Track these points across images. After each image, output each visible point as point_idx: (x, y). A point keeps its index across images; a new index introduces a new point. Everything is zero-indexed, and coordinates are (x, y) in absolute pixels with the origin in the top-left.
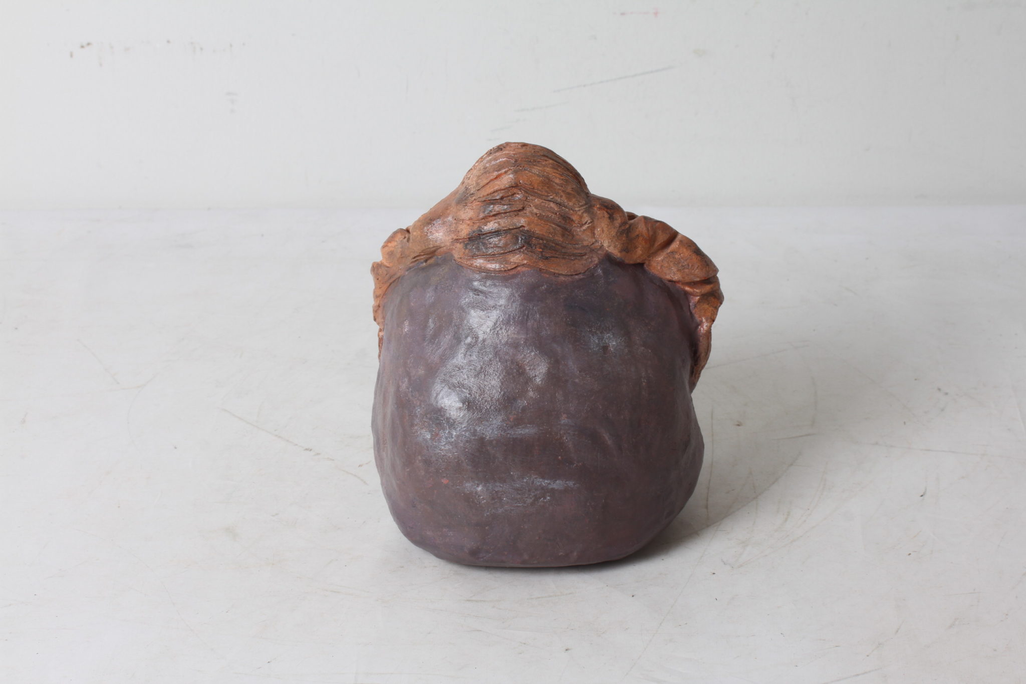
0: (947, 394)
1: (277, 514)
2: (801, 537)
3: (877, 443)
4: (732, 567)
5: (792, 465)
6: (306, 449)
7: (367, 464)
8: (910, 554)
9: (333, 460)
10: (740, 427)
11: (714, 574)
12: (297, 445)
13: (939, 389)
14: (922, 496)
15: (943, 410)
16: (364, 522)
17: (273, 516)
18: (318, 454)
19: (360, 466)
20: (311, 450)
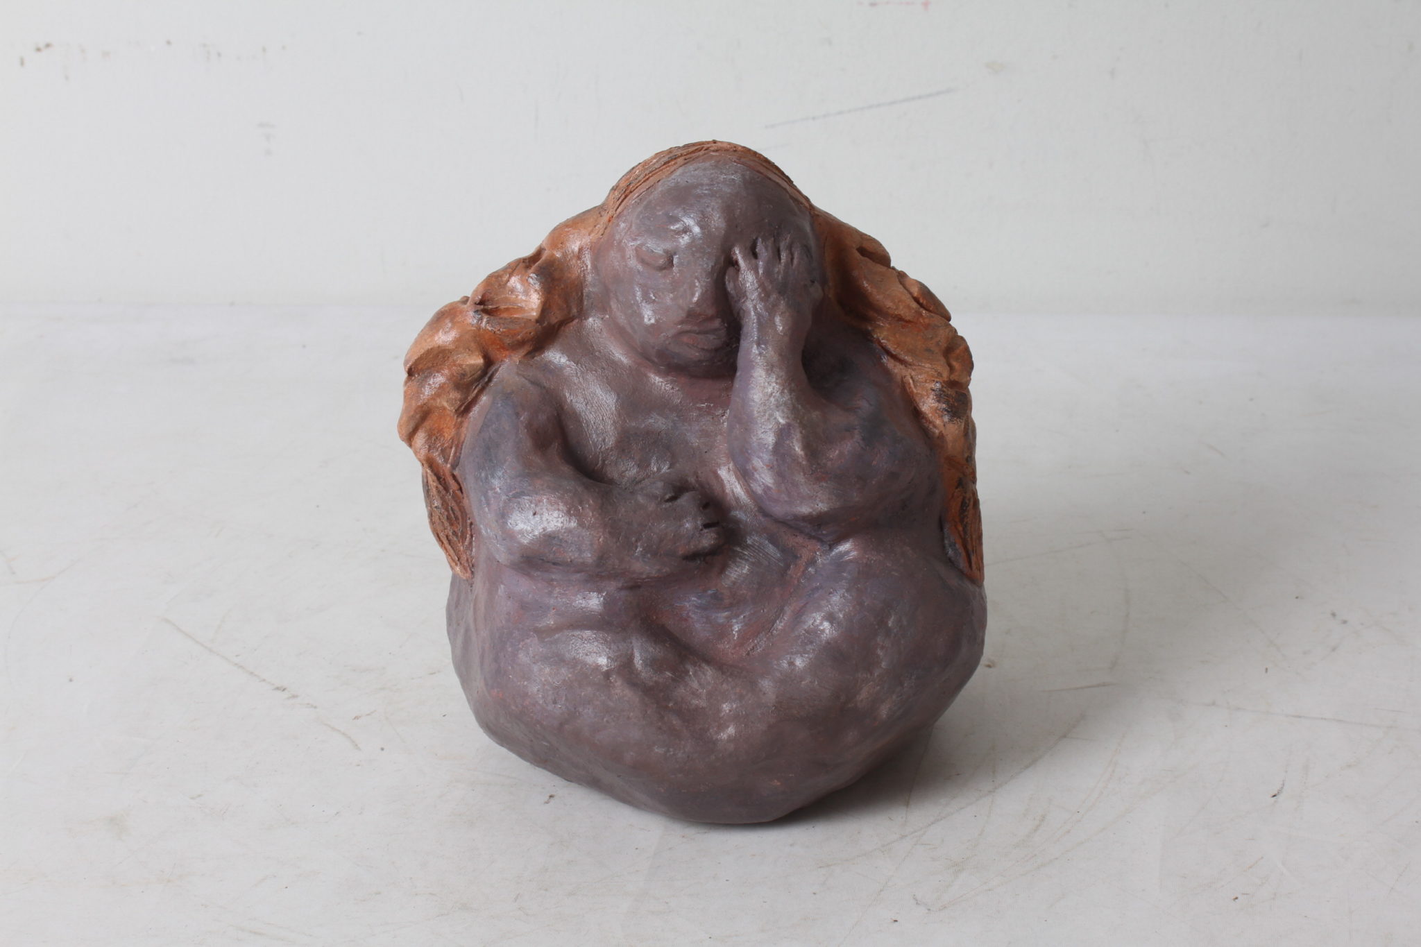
0: (1345, 622)
1: (200, 796)
2: (1057, 859)
3: (1214, 704)
4: (929, 910)
5: (1065, 736)
6: (278, 688)
7: (368, 715)
8: (1237, 898)
9: (315, 707)
10: (991, 669)
11: (896, 921)
12: (264, 680)
13: (1334, 615)
14: (1274, 796)
15: (1334, 649)
16: (338, 813)
17: (192, 798)
18: (294, 697)
19: (356, 718)
20: (284, 690)
